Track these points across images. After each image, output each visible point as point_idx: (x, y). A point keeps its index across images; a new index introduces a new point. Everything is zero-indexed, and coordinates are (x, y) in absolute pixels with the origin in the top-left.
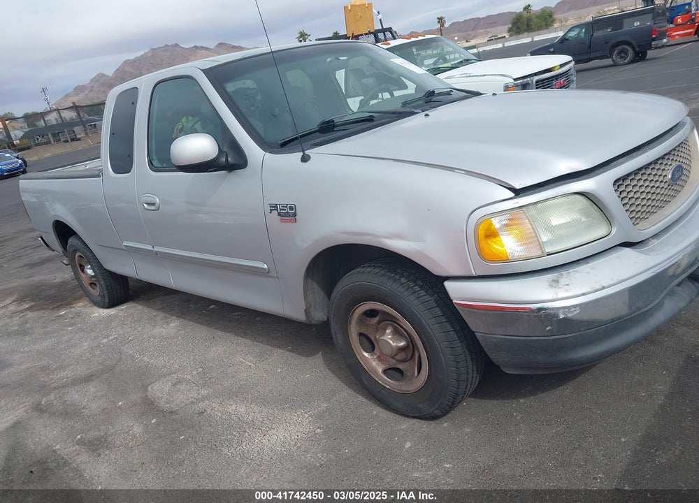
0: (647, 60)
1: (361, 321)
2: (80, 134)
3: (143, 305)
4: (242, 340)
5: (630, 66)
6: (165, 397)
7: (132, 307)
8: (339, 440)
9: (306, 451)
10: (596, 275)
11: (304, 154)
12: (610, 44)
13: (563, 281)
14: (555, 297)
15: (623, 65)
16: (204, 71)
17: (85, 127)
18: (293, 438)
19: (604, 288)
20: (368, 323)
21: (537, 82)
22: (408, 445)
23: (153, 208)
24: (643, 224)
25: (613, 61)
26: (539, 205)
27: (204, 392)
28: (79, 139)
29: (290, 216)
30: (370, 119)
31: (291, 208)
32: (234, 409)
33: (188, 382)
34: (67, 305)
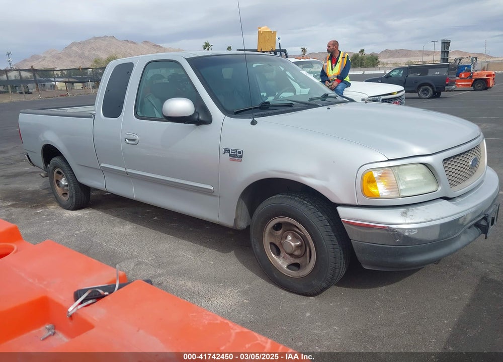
0: (441, 98)
1: (271, 234)
2: (32, 89)
3: (103, 212)
4: (182, 241)
5: (430, 100)
6: (131, 272)
7: (94, 213)
8: (260, 308)
9: (239, 313)
10: (428, 213)
11: (253, 120)
12: (418, 84)
13: (409, 213)
14: (404, 222)
15: (425, 99)
16: (187, 59)
17: (37, 85)
18: (228, 304)
19: (432, 220)
20: (276, 235)
21: (383, 100)
22: (308, 314)
23: (133, 142)
24: (454, 188)
25: (419, 95)
26: (401, 167)
27: (159, 271)
28: (31, 93)
29: (237, 157)
30: (290, 105)
31: (239, 152)
32: (183, 283)
33: (147, 264)
34: (43, 206)
